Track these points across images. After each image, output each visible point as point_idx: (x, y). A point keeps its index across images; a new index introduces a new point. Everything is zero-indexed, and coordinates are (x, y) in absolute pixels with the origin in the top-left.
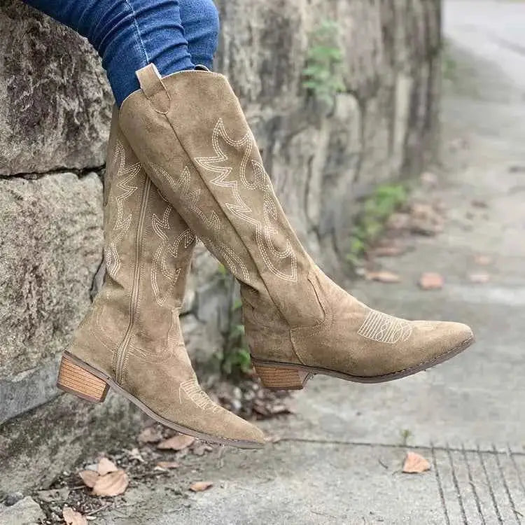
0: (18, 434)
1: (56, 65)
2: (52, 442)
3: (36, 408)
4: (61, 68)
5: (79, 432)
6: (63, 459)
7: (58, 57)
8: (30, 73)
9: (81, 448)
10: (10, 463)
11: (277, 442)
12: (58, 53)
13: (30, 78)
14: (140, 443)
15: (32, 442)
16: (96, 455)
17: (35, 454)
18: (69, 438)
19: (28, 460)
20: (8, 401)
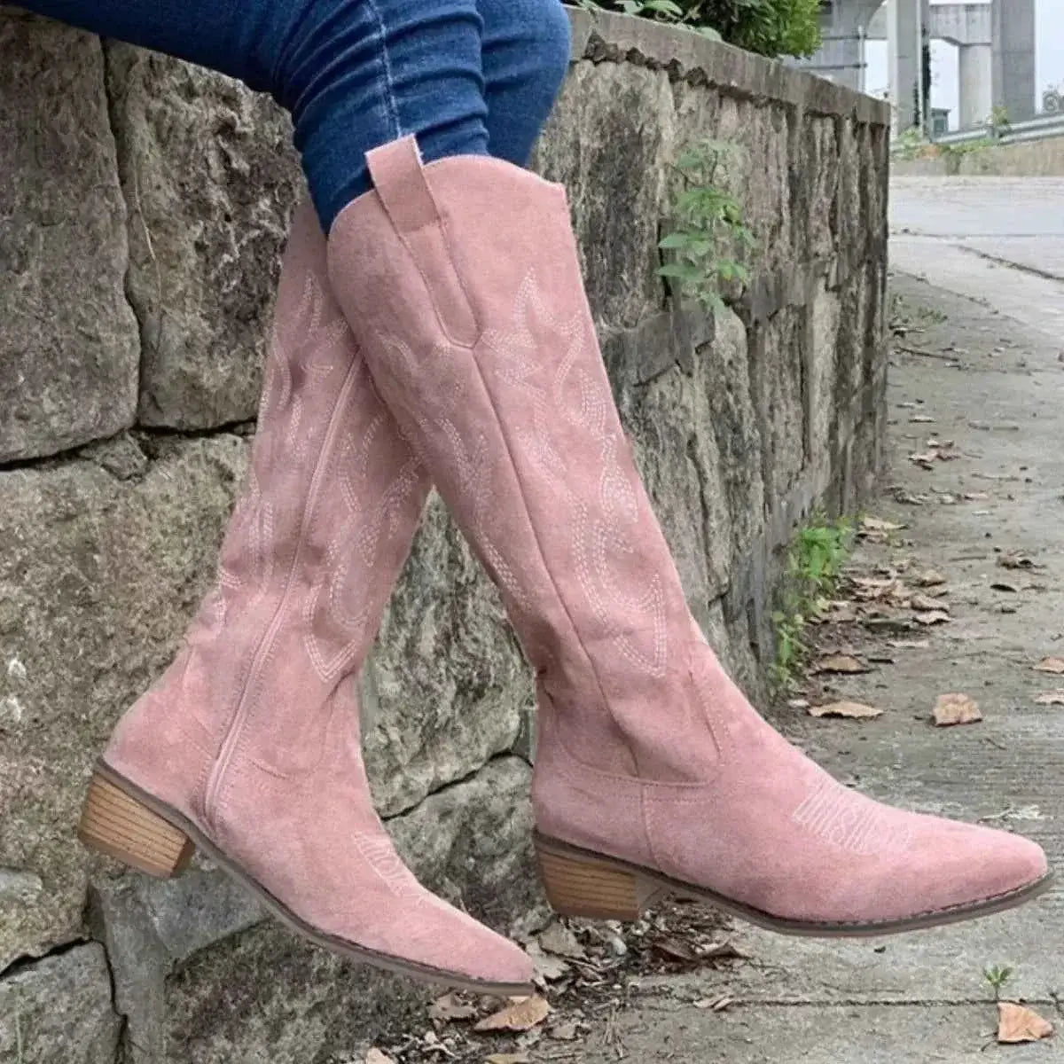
0: (210, 987)
1: (268, 202)
2: (271, 1011)
3: (241, 932)
4: (278, 209)
5: (320, 992)
6: (292, 1052)
7: (270, 187)
8: (228, 218)
9: (324, 1029)
10: (195, 1053)
11: (724, 1009)
12: (271, 179)
13: (230, 227)
14: (437, 1022)
15: (233, 1007)
16: (350, 1046)
17: (241, 1036)
18: (301, 1005)
19: (229, 1047)
20: (196, 912)
